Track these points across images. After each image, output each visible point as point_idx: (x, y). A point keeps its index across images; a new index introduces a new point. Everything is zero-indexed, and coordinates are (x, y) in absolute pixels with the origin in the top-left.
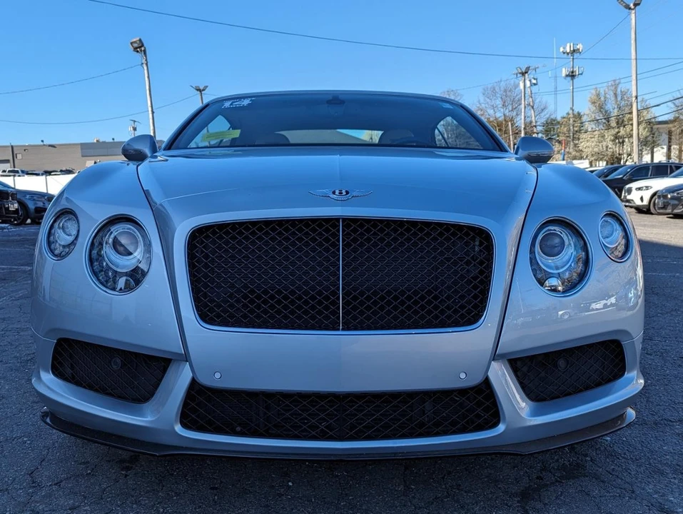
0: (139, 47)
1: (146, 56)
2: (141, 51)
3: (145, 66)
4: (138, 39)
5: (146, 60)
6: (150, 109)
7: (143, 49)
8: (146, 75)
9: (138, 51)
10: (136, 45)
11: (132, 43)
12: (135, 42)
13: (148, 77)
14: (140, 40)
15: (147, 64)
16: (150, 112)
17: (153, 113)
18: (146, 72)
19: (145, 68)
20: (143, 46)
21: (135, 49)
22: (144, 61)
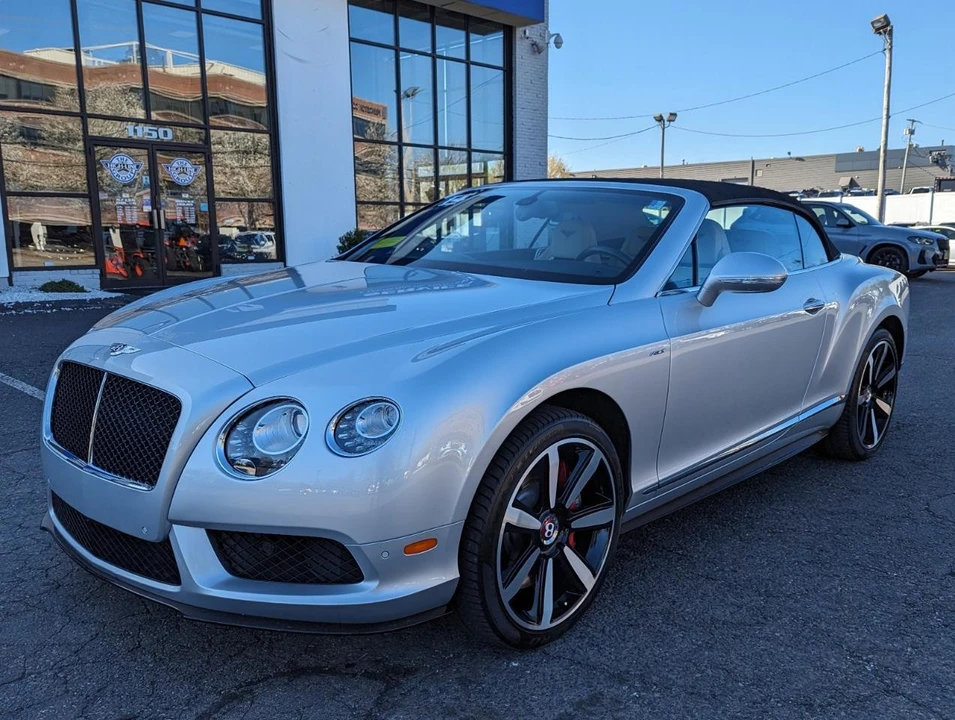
0: (884, 27)
1: (891, 39)
2: (885, 32)
3: (887, 52)
4: (882, 16)
5: (891, 44)
6: (885, 113)
7: (889, 28)
8: (887, 66)
9: (880, 33)
10: (878, 25)
11: (872, 23)
12: (878, 21)
13: (890, 68)
14: (886, 17)
15: (891, 50)
16: (885, 117)
17: (888, 117)
18: (887, 61)
19: (888, 55)
20: (888, 23)
21: (878, 31)
22: (887, 46)
